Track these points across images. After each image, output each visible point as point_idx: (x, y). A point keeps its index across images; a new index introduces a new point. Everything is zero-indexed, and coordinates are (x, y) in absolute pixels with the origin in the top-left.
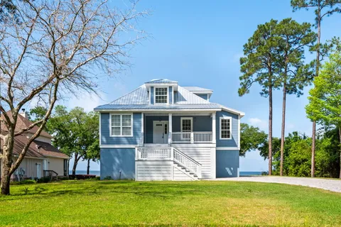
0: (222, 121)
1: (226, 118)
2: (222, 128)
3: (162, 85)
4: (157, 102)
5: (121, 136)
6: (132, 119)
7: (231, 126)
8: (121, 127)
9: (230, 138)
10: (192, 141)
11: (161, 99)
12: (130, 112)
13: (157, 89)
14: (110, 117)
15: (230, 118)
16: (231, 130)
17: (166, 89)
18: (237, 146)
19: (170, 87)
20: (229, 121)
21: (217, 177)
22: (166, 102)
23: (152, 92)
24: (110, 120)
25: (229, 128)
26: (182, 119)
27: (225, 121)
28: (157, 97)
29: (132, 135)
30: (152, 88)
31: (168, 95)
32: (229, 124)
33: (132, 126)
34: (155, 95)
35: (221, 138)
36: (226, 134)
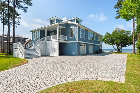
0: (71, 29)
1: (72, 27)
2: (71, 32)
7: (74, 31)
8: (35, 36)
9: (74, 37)
10: (51, 39)
12: (37, 31)
16: (74, 33)
18: (76, 40)
35: (70, 37)
36: (72, 35)
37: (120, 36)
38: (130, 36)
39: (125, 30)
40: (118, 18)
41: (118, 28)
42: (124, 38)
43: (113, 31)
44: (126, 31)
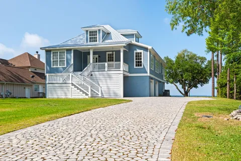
0: (136, 53)
1: (139, 51)
2: (136, 59)
3: (93, 29)
4: (90, 41)
5: (59, 66)
6: (65, 54)
7: (142, 57)
8: (59, 60)
9: (142, 67)
10: (106, 69)
11: (93, 39)
12: (64, 49)
13: (90, 32)
14: (52, 53)
15: (142, 51)
16: (142, 60)
17: (96, 31)
18: (147, 73)
19: (99, 30)
20: (141, 53)
21: (124, 97)
22: (96, 41)
23: (87, 34)
24: (52, 55)
25: (141, 59)
26: (107, 53)
27: (138, 53)
28: (90, 38)
29: (65, 66)
30: (87, 31)
31: (98, 36)
32: (141, 56)
33: (65, 60)
34: (89, 37)
35: (135, 67)
36: (139, 64)
37: (191, 66)
38: (205, 68)
39: (198, 56)
40: (191, 34)
41: (186, 51)
42: (196, 71)
43: (177, 55)
44: (199, 58)
